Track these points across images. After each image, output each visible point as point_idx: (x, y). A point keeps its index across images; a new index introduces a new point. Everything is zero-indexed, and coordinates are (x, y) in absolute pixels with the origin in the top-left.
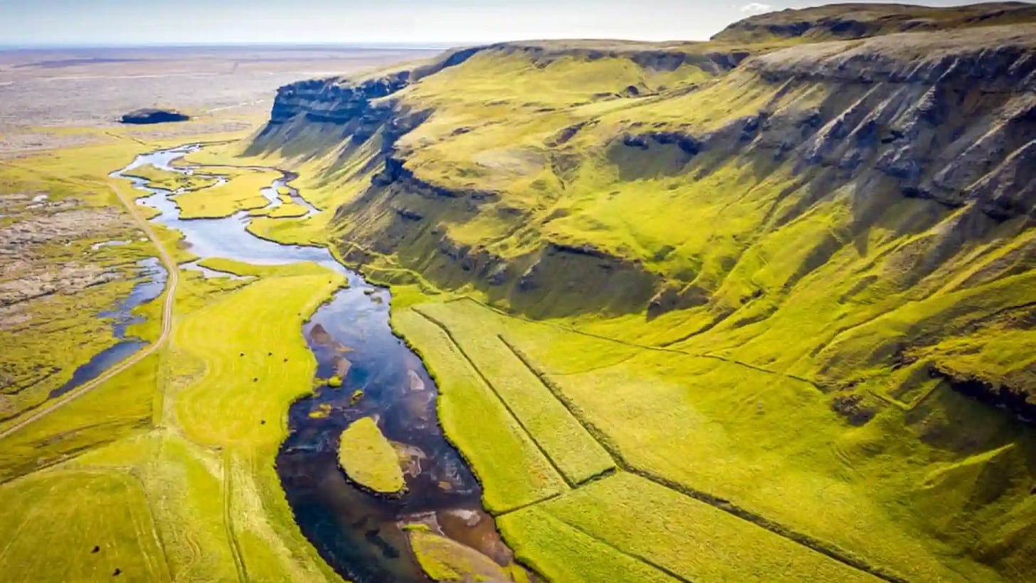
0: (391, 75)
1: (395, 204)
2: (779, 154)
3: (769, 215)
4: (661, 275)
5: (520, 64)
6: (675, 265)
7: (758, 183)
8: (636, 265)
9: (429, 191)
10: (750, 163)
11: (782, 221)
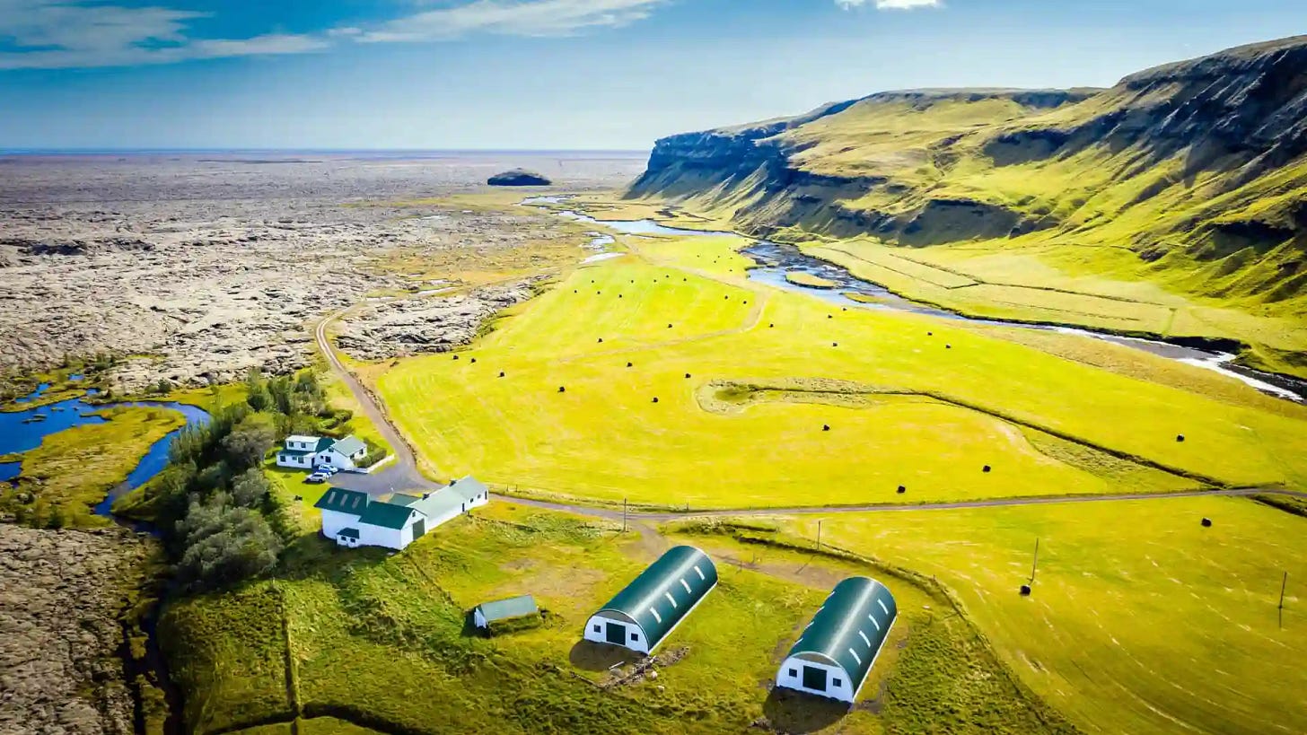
0: (769, 126)
1: (794, 195)
2: (1132, 136)
3: (1117, 174)
4: (1023, 213)
5: (901, 108)
6: (1033, 206)
7: (1114, 155)
8: (1002, 208)
9: (824, 182)
10: (1108, 144)
11: (1127, 177)
